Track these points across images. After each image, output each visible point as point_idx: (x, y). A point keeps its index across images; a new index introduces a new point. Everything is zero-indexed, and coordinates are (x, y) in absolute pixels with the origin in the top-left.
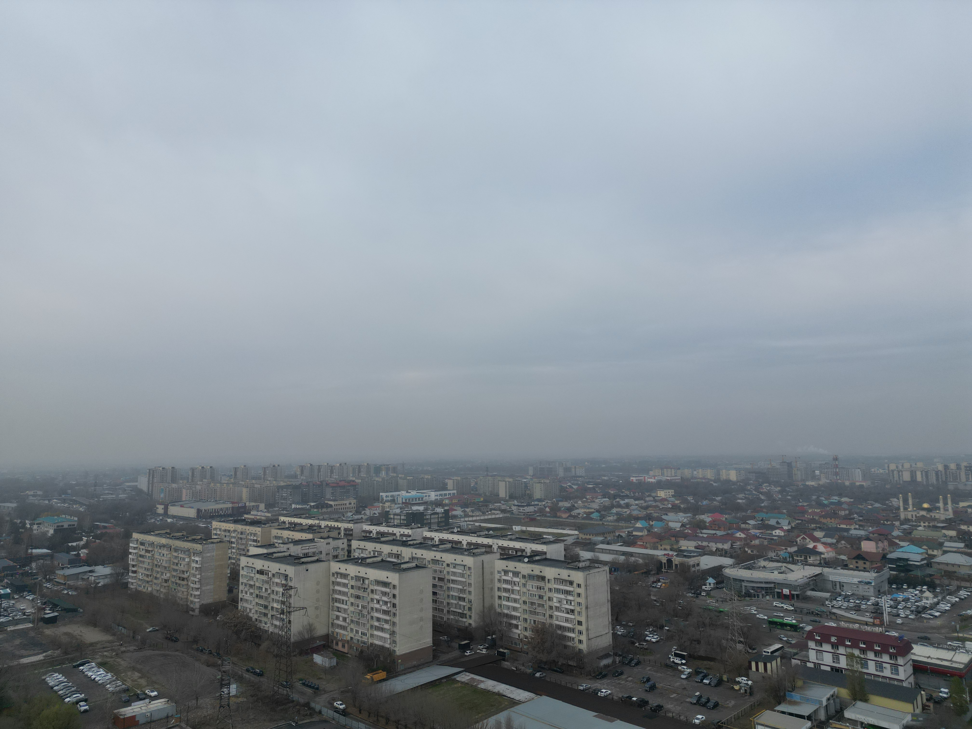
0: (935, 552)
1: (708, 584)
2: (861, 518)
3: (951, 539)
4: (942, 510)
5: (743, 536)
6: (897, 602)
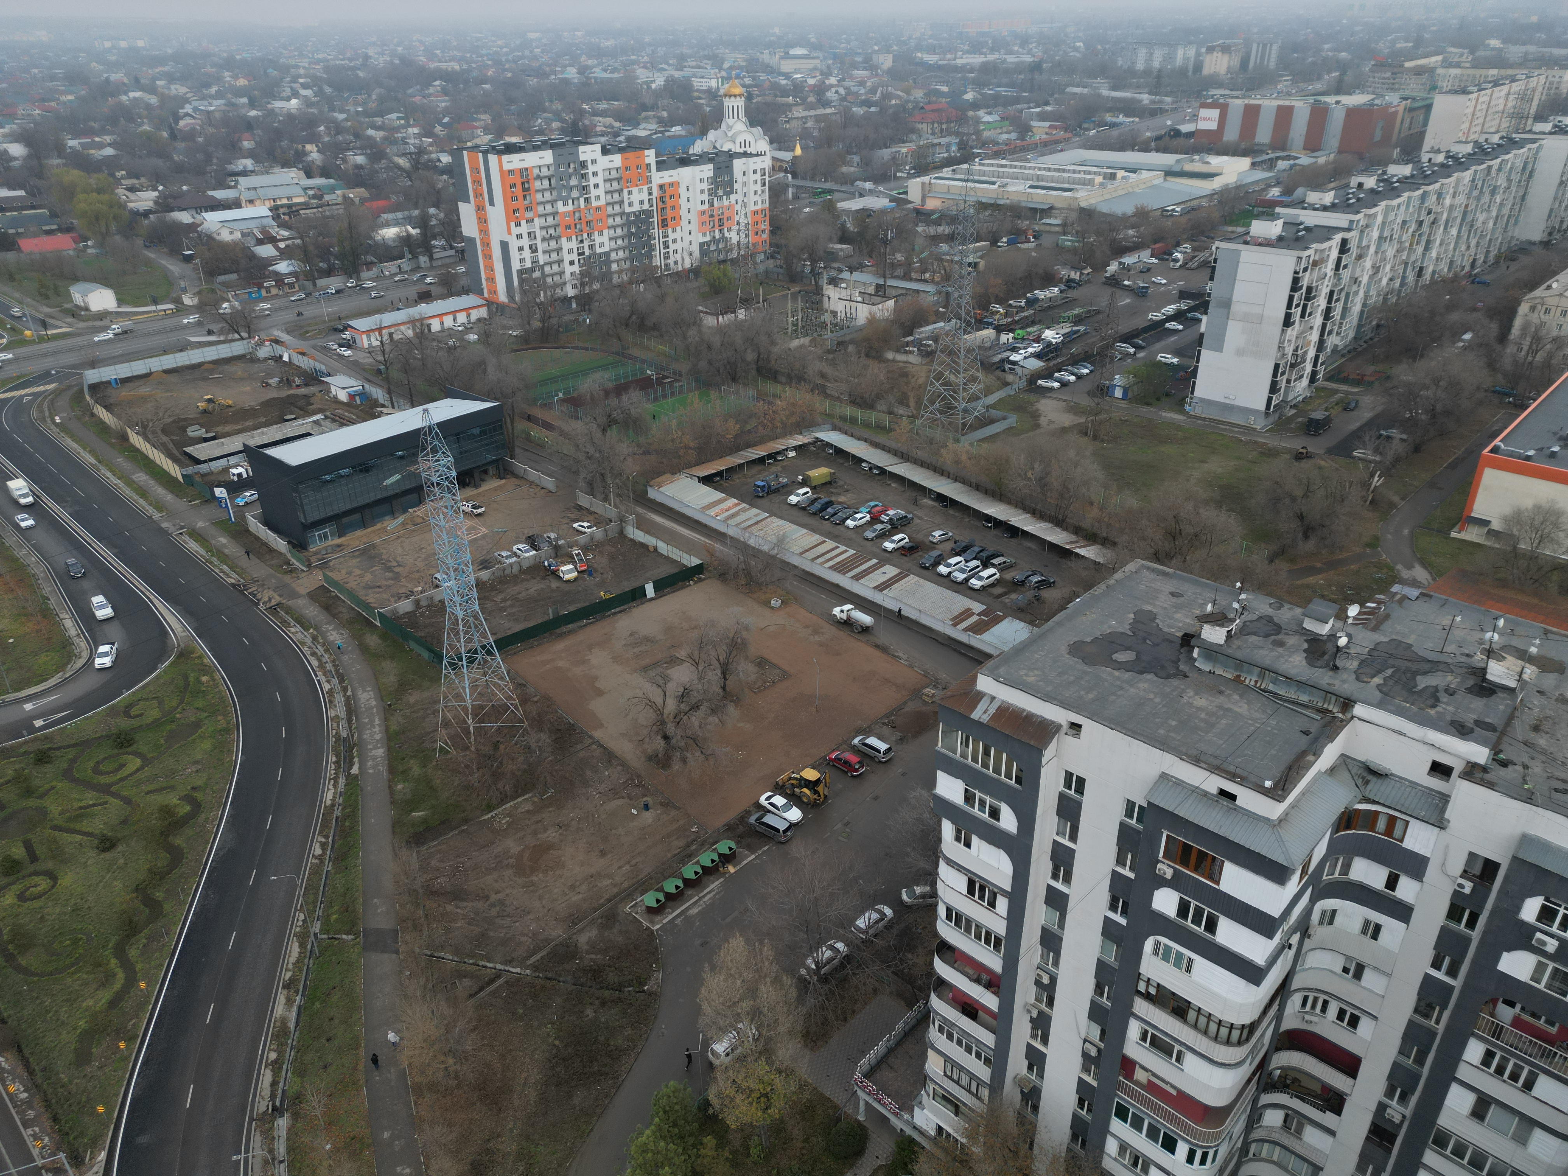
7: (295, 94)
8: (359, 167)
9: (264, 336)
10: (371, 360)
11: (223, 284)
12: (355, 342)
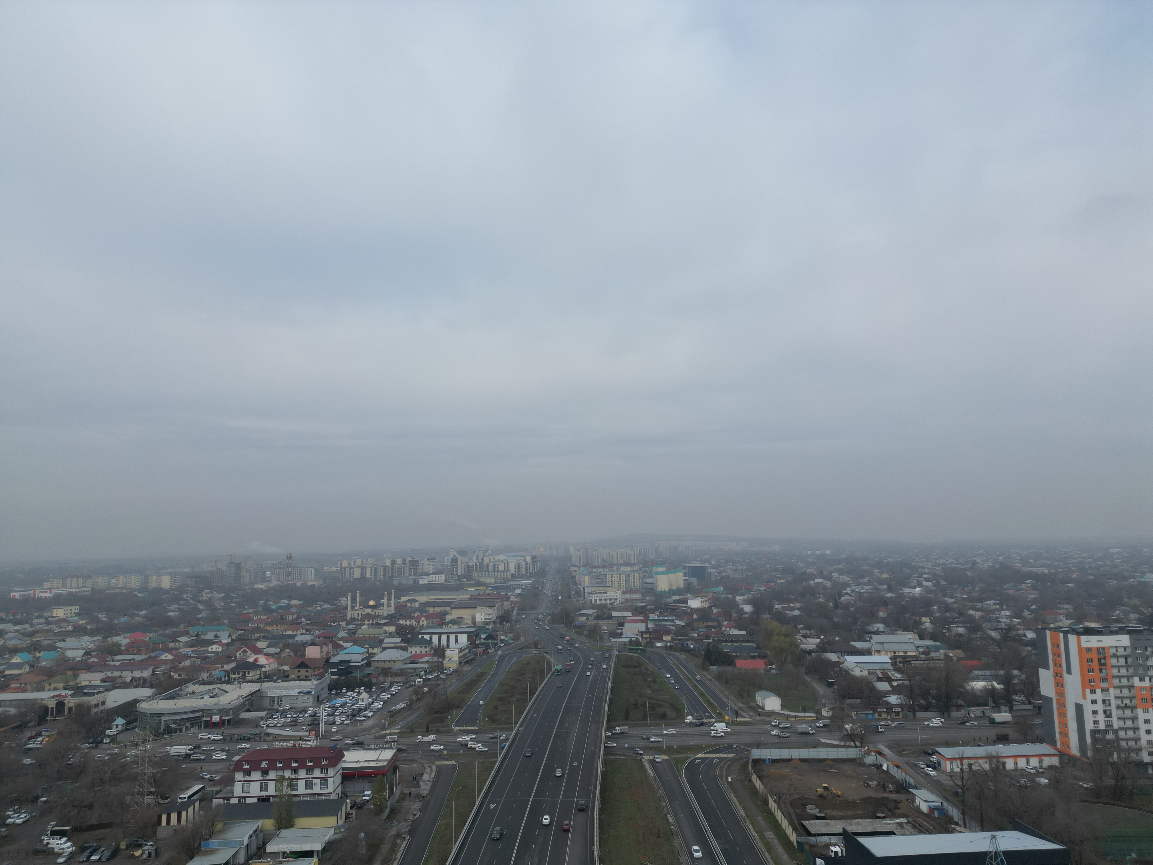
0: (375, 651)
1: (114, 727)
2: (308, 622)
3: (391, 635)
4: (385, 606)
5: (170, 657)
6: (334, 708)
7: (920, 585)
8: (960, 635)
9: (871, 747)
10: (951, 783)
11: (850, 705)
12: (940, 765)
